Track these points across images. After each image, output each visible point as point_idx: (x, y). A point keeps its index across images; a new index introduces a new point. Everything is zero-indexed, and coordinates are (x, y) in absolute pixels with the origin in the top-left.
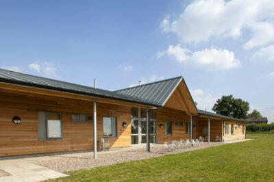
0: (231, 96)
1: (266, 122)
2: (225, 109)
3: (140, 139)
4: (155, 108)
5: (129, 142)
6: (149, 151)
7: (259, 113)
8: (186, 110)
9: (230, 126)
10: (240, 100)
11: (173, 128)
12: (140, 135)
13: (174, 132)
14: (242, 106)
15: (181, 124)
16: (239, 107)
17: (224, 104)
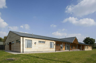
0: (89, 37)
2: (87, 42)
3: (66, 49)
8: (76, 43)
10: (92, 39)
15: (75, 46)
16: (92, 41)
17: (87, 40)
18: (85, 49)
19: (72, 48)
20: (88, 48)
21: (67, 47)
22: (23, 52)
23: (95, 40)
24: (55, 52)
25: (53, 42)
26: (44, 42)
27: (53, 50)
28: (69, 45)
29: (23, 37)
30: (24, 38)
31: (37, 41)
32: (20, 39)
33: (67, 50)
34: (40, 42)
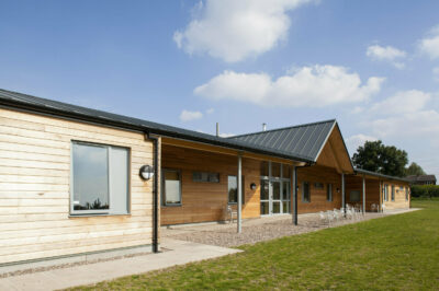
0: (380, 142)
1: (434, 182)
3: (271, 208)
4: (303, 164)
5: (257, 212)
6: (296, 223)
7: (419, 168)
9: (390, 188)
10: (393, 148)
11: (312, 191)
12: (271, 201)
13: (312, 197)
14: (398, 158)
15: (322, 186)
16: (392, 159)
17: (369, 153)
18: (383, 206)
19: (307, 196)
20: (396, 196)
21: (276, 196)
23: (404, 154)
33: (277, 211)
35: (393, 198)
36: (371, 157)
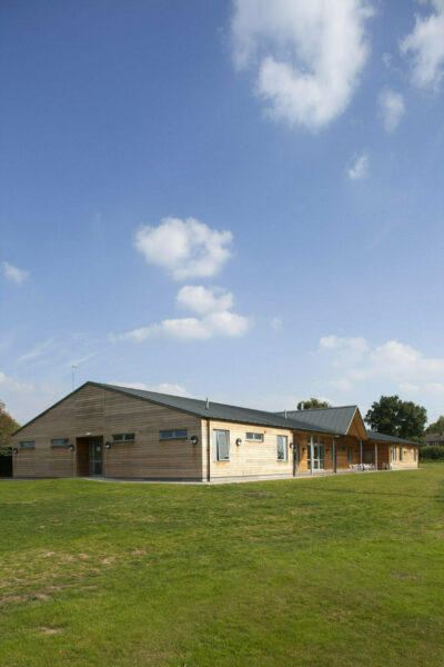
0: (397, 397)
2: (387, 420)
3: (313, 465)
4: (338, 436)
9: (398, 450)
10: (411, 404)
14: (416, 415)
15: (344, 449)
16: (410, 417)
17: (385, 411)
18: (391, 464)
20: (403, 456)
21: (316, 457)
22: (209, 478)
23: (424, 410)
24: (291, 477)
25: (287, 437)
26: (260, 436)
27: (284, 471)
28: (322, 442)
29: (208, 419)
30: (211, 422)
31: (237, 431)
32: (200, 427)
33: (316, 467)
34: (249, 435)
35: (401, 459)
36: (387, 414)
